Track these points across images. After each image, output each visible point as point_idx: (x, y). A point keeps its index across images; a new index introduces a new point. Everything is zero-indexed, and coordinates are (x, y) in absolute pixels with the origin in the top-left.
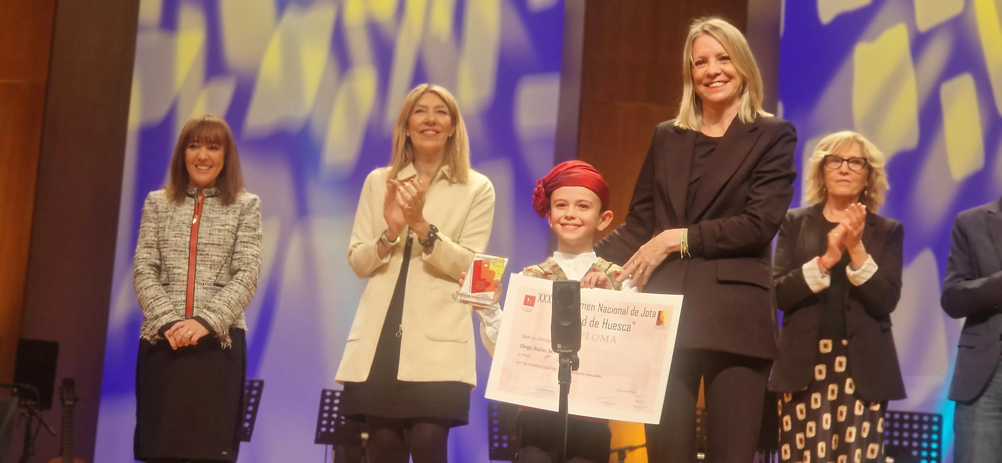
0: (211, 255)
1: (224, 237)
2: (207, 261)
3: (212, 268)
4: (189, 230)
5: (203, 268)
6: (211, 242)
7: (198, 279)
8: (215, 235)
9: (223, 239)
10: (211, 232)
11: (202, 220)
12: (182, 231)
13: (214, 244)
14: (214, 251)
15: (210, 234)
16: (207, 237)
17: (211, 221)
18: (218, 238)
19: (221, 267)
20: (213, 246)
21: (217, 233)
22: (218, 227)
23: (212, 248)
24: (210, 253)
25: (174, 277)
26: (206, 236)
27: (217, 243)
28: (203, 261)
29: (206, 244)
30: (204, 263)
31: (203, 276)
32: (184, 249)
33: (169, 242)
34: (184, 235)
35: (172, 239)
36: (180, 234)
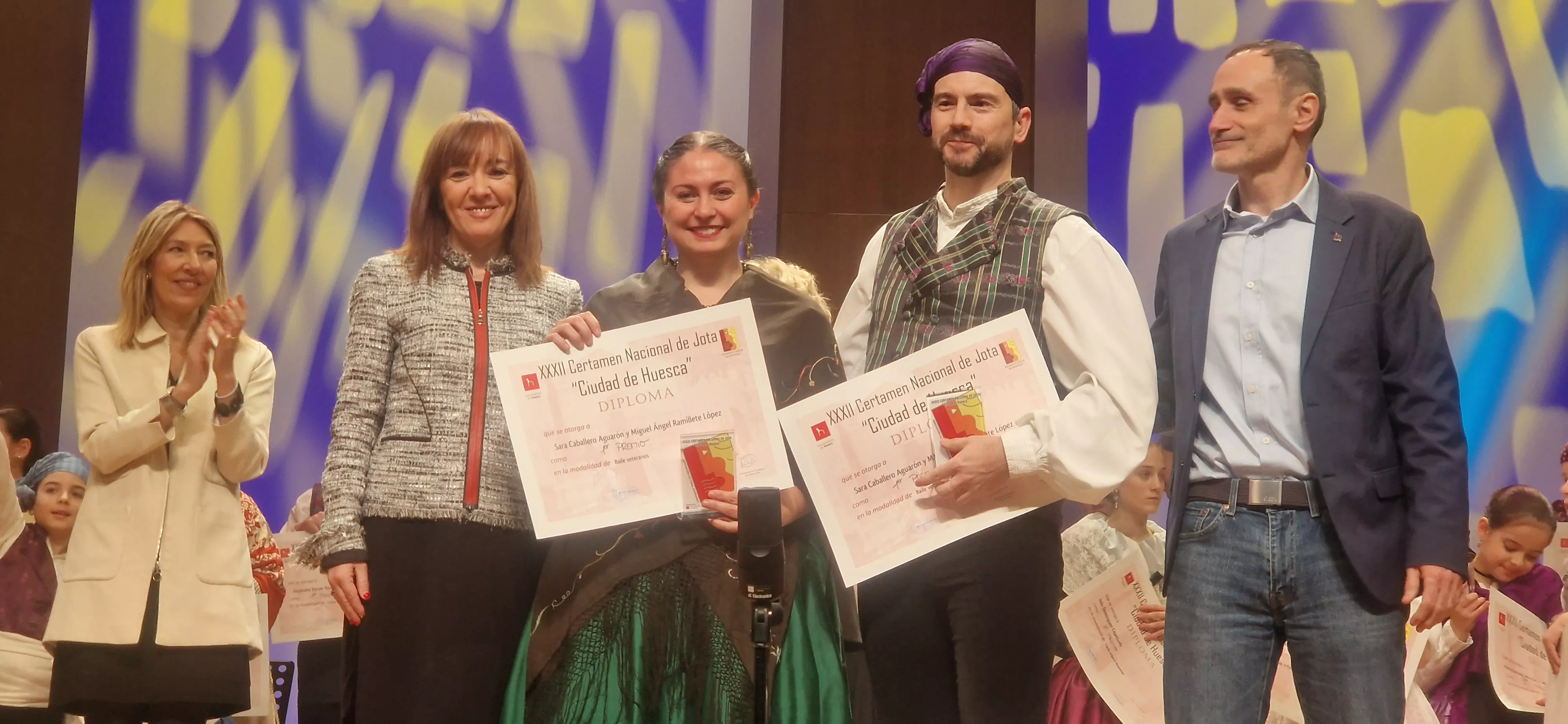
4: (471, 336)
17: (509, 321)
25: (442, 427)
32: (465, 374)
33: (433, 359)
34: (463, 345)
35: (440, 353)
36: (455, 344)
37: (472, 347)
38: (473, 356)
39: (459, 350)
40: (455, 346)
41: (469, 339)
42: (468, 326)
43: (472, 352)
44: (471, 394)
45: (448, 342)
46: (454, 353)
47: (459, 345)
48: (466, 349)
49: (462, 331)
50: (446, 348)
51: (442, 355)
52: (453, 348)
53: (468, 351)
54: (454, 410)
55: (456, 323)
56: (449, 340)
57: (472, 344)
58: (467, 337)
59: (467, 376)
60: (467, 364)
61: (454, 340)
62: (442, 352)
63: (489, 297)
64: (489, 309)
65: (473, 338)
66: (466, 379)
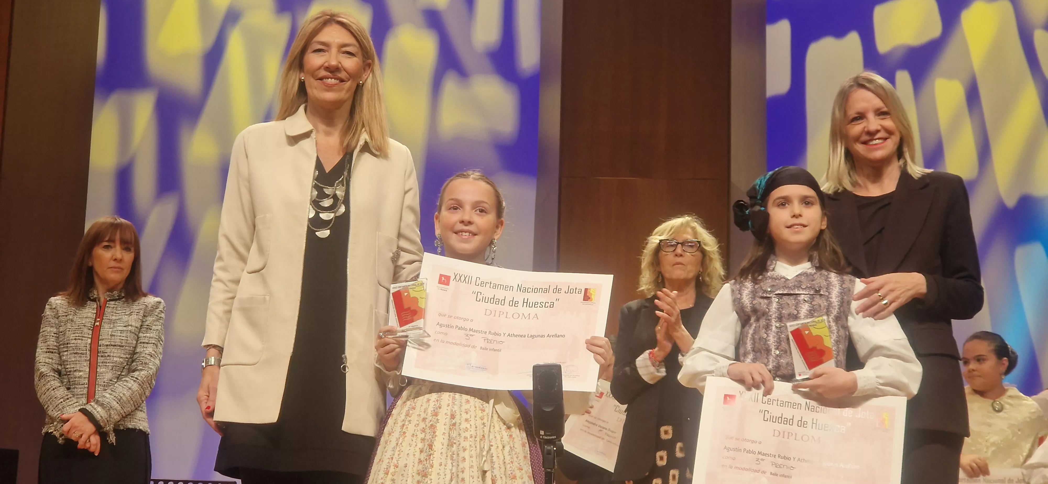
0: (113, 356)
1: (126, 338)
2: (109, 362)
3: (114, 369)
4: (91, 332)
5: (104, 370)
6: (112, 343)
7: (100, 381)
8: (117, 336)
9: (126, 340)
10: (113, 333)
11: (104, 323)
12: (83, 333)
13: (115, 345)
14: (116, 353)
15: (111, 336)
16: (108, 339)
17: (114, 323)
18: (120, 339)
19: (122, 368)
20: (115, 347)
21: (120, 335)
22: (120, 328)
23: (114, 350)
24: (112, 354)
25: (75, 381)
26: (107, 337)
27: (119, 344)
28: (104, 362)
29: (107, 346)
30: (105, 364)
31: (104, 378)
32: (85, 352)
33: (69, 345)
34: (85, 337)
35: (72, 342)
36: (80, 337)
37: (89, 338)
38: (90, 342)
39: (82, 340)
40: (80, 338)
41: (88, 334)
42: (90, 328)
43: (89, 341)
44: (89, 362)
45: (76, 336)
46: (79, 341)
47: (82, 337)
48: (86, 339)
49: (86, 330)
50: (75, 339)
51: (73, 343)
52: (79, 339)
53: (87, 340)
54: (80, 371)
55: (83, 327)
56: (77, 335)
57: (90, 336)
58: (88, 333)
59: (87, 353)
60: (86, 347)
61: (79, 335)
62: (74, 341)
63: (106, 312)
64: (104, 318)
65: (91, 333)
66: (86, 354)
